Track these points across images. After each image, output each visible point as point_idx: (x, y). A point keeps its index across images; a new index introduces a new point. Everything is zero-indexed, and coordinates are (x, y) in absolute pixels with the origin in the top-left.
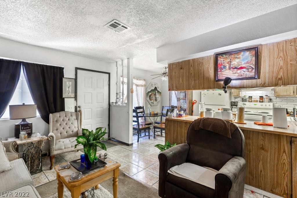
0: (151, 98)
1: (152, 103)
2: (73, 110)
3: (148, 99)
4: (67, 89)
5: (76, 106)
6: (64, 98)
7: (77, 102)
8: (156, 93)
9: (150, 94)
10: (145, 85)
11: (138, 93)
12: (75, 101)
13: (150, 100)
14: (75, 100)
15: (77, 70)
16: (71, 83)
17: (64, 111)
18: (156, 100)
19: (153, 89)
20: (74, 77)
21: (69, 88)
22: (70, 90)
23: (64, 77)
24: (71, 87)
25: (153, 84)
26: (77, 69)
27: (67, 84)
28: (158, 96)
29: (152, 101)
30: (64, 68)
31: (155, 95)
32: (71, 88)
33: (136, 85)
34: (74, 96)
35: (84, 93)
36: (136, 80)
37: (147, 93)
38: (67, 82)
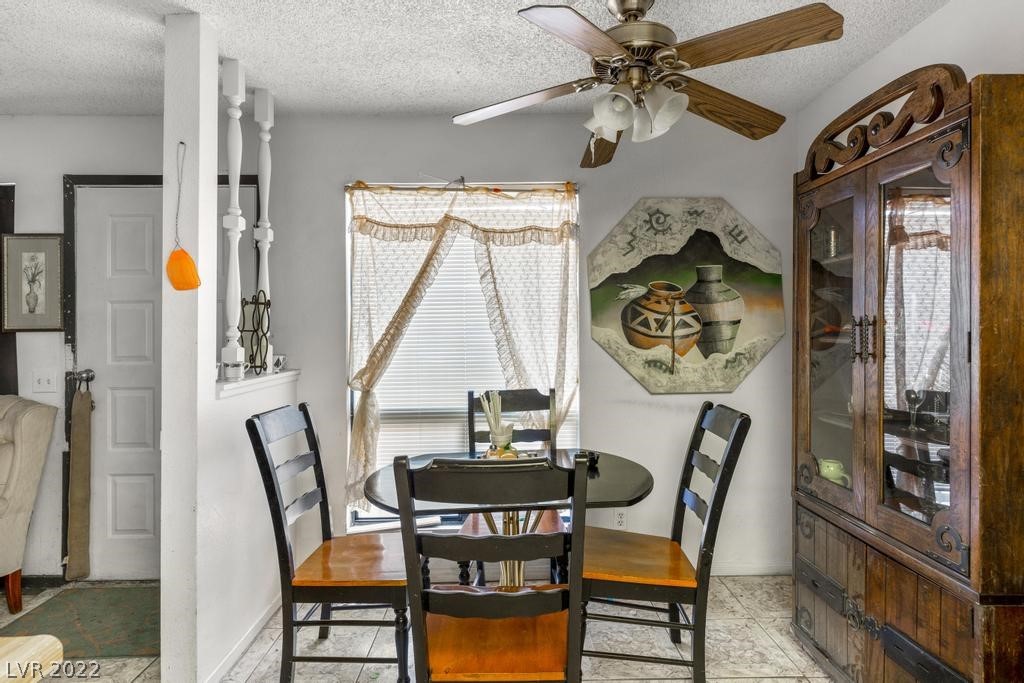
0: (645, 323)
1: (652, 363)
2: (56, 397)
3: (613, 332)
4: (26, 288)
5: (68, 374)
6: (12, 333)
7: (74, 352)
8: (715, 289)
9: (636, 291)
10: (574, 230)
11: (501, 293)
12: (69, 347)
13: (631, 342)
14: (67, 341)
15: (73, 190)
16: (41, 257)
17: (16, 393)
18: (708, 342)
19: (672, 252)
20: (61, 230)
21: (32, 281)
22: (40, 292)
23: (10, 231)
25: (675, 209)
26: (72, 182)
27: (26, 263)
28: (726, 308)
29: (662, 351)
30: (13, 187)
31: (698, 296)
32: (43, 283)
33: (485, 231)
34: (57, 322)
35: (109, 305)
36: (482, 197)
37: (592, 290)
38: (26, 256)
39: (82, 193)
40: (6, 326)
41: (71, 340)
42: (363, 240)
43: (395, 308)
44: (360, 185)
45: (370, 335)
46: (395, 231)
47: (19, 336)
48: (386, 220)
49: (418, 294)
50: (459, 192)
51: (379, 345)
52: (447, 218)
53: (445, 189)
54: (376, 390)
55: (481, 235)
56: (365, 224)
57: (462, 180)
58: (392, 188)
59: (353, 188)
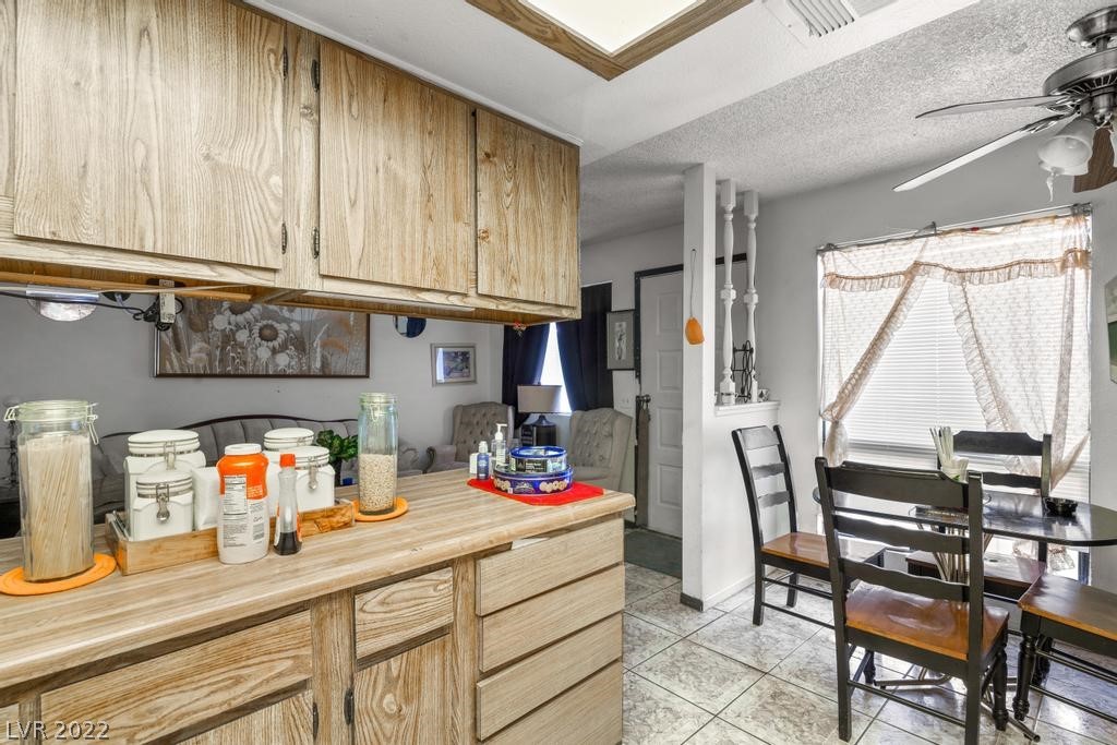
2: (632, 413)
4: (617, 344)
5: (637, 397)
6: (610, 371)
7: (640, 383)
10: (1084, 258)
11: (981, 333)
12: (637, 381)
14: (637, 376)
15: (639, 281)
16: (624, 324)
17: (613, 407)
20: (632, 306)
21: (620, 339)
23: (610, 310)
24: (624, 338)
26: (639, 276)
27: (617, 329)
30: (610, 284)
33: (960, 272)
34: (631, 365)
35: (658, 353)
36: (956, 239)
37: (1110, 325)
38: (617, 324)
39: (644, 281)
40: (609, 367)
41: (638, 376)
42: (833, 294)
43: (863, 350)
44: (831, 247)
45: (840, 374)
46: (862, 282)
47: (615, 373)
48: (854, 274)
49: (885, 337)
50: (930, 238)
51: (847, 383)
52: (917, 264)
53: (914, 237)
54: (846, 422)
55: (956, 275)
56: (835, 279)
57: (934, 226)
58: (859, 245)
59: (823, 251)
